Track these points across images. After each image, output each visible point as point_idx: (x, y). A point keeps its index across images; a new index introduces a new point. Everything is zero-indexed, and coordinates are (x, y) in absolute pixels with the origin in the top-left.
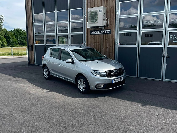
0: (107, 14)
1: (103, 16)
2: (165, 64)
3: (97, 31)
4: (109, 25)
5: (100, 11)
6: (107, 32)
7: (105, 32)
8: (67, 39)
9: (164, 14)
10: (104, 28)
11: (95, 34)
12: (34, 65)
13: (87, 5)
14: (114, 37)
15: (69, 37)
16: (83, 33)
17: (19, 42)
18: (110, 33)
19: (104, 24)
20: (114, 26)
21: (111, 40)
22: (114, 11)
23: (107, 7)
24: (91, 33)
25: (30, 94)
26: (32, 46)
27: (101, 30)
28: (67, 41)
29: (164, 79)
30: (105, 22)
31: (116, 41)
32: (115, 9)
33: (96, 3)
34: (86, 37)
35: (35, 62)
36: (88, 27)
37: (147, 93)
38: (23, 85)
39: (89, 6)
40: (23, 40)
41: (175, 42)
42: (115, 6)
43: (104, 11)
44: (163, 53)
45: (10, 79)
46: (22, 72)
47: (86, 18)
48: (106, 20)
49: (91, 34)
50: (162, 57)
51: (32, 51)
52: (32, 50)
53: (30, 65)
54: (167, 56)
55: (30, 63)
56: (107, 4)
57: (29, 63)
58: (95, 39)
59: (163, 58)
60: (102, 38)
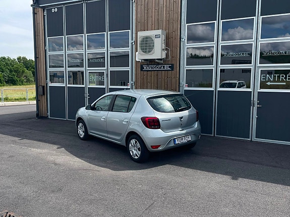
0: (168, 40)
1: (162, 43)
2: (255, 116)
3: (152, 66)
4: (170, 57)
5: (157, 36)
6: (167, 67)
7: (164, 67)
8: (104, 78)
9: (253, 43)
10: (162, 62)
11: (148, 71)
12: (46, 117)
13: (136, 26)
14: (178, 76)
15: (107, 75)
16: (128, 69)
17: (5, 79)
18: (172, 70)
19: (164, 56)
20: (178, 59)
21: (174, 80)
22: (179, 37)
23: (167, 31)
24: (142, 68)
25: (56, 164)
26: (43, 87)
27: (158, 64)
28: (104, 80)
29: (255, 139)
30: (164, 53)
31: (181, 81)
32: (179, 34)
33: (150, 23)
34: (134, 74)
35: (49, 114)
36: (137, 60)
37: (233, 160)
38: (39, 150)
39: (139, 28)
40: (13, 75)
41: (269, 83)
42: (179, 29)
43: (164, 37)
44: (252, 99)
45: (14, 142)
46: (30, 129)
47: (134, 46)
48: (166, 49)
49: (141, 70)
50: (251, 105)
51: (43, 97)
52: (44, 94)
53: (39, 118)
54: (258, 104)
55: (39, 115)
56: (167, 26)
57: (37, 115)
58: (148, 77)
59: (252, 107)
60: (160, 76)
